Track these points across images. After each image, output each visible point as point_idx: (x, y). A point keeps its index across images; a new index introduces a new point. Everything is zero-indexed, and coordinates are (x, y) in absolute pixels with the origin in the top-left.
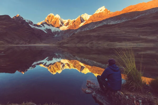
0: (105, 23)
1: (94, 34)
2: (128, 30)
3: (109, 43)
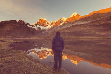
0: (76, 23)
1: (68, 31)
2: (89, 29)
3: (75, 37)
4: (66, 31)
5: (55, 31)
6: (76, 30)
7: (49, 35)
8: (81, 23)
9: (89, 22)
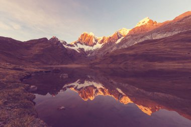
0: (148, 38)
1: (131, 52)
2: (175, 46)
3: (147, 63)
4: (127, 53)
5: (108, 53)
6: (147, 50)
7: (98, 61)
8: (159, 36)
9: (176, 33)
